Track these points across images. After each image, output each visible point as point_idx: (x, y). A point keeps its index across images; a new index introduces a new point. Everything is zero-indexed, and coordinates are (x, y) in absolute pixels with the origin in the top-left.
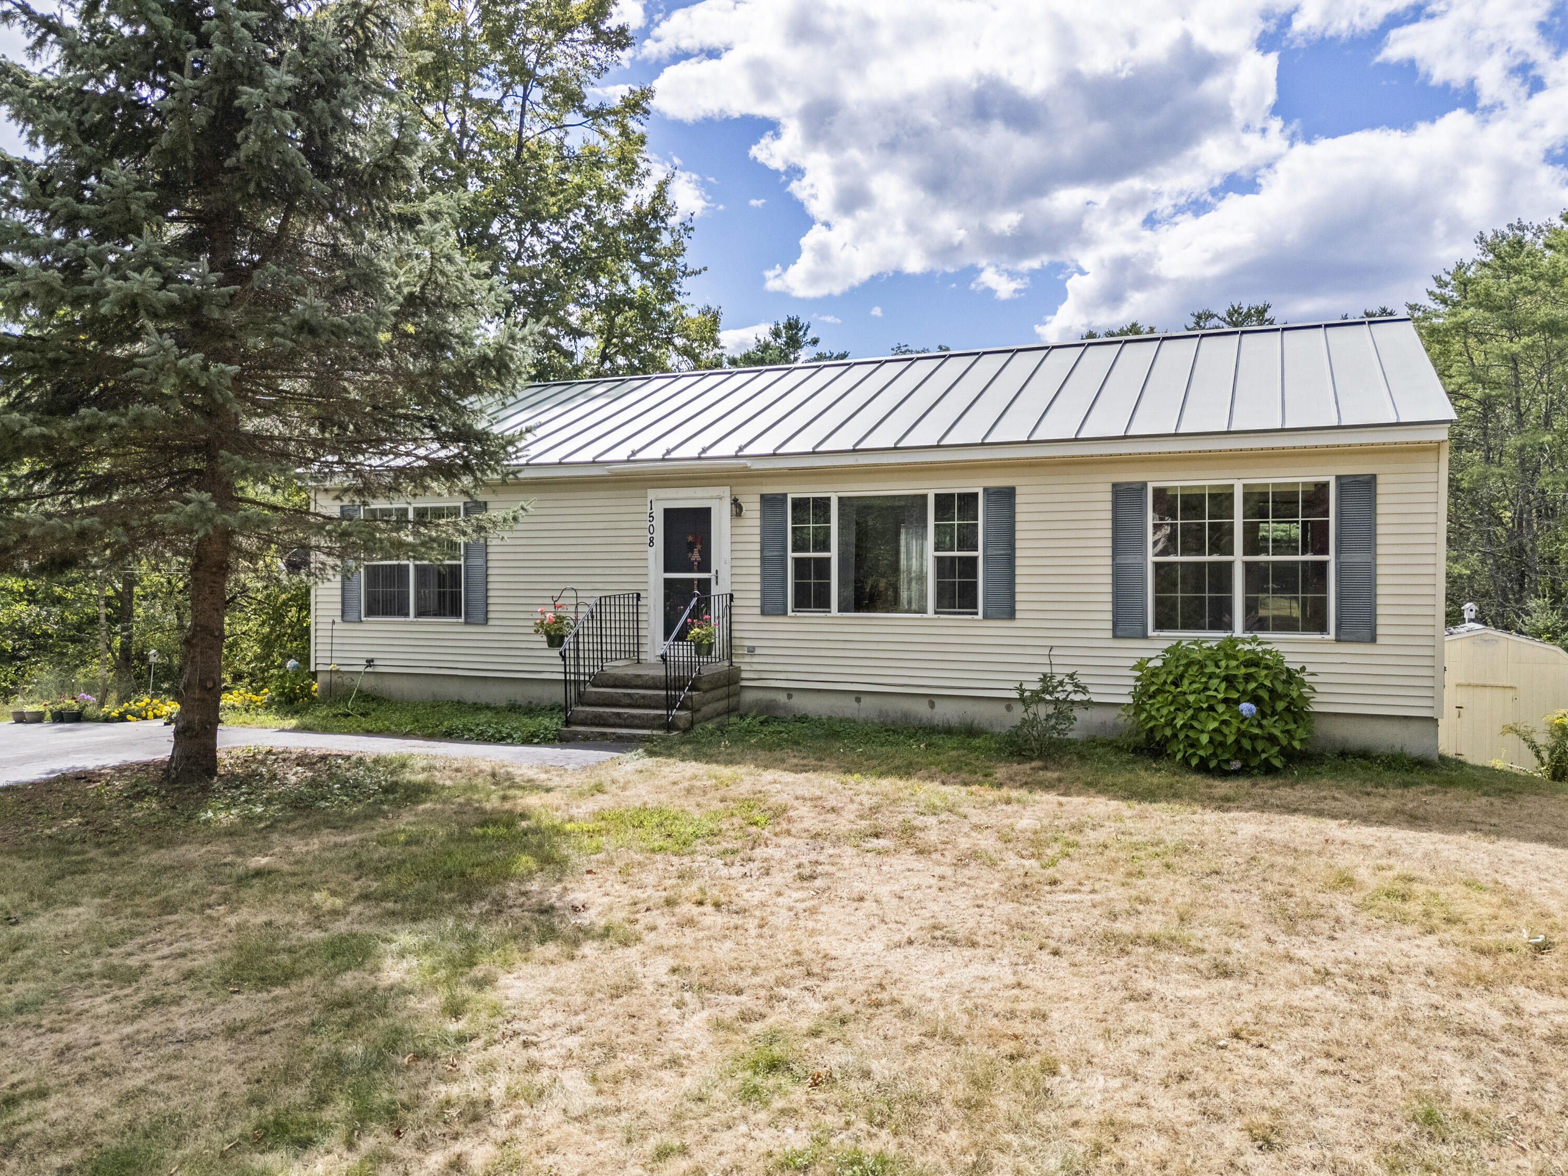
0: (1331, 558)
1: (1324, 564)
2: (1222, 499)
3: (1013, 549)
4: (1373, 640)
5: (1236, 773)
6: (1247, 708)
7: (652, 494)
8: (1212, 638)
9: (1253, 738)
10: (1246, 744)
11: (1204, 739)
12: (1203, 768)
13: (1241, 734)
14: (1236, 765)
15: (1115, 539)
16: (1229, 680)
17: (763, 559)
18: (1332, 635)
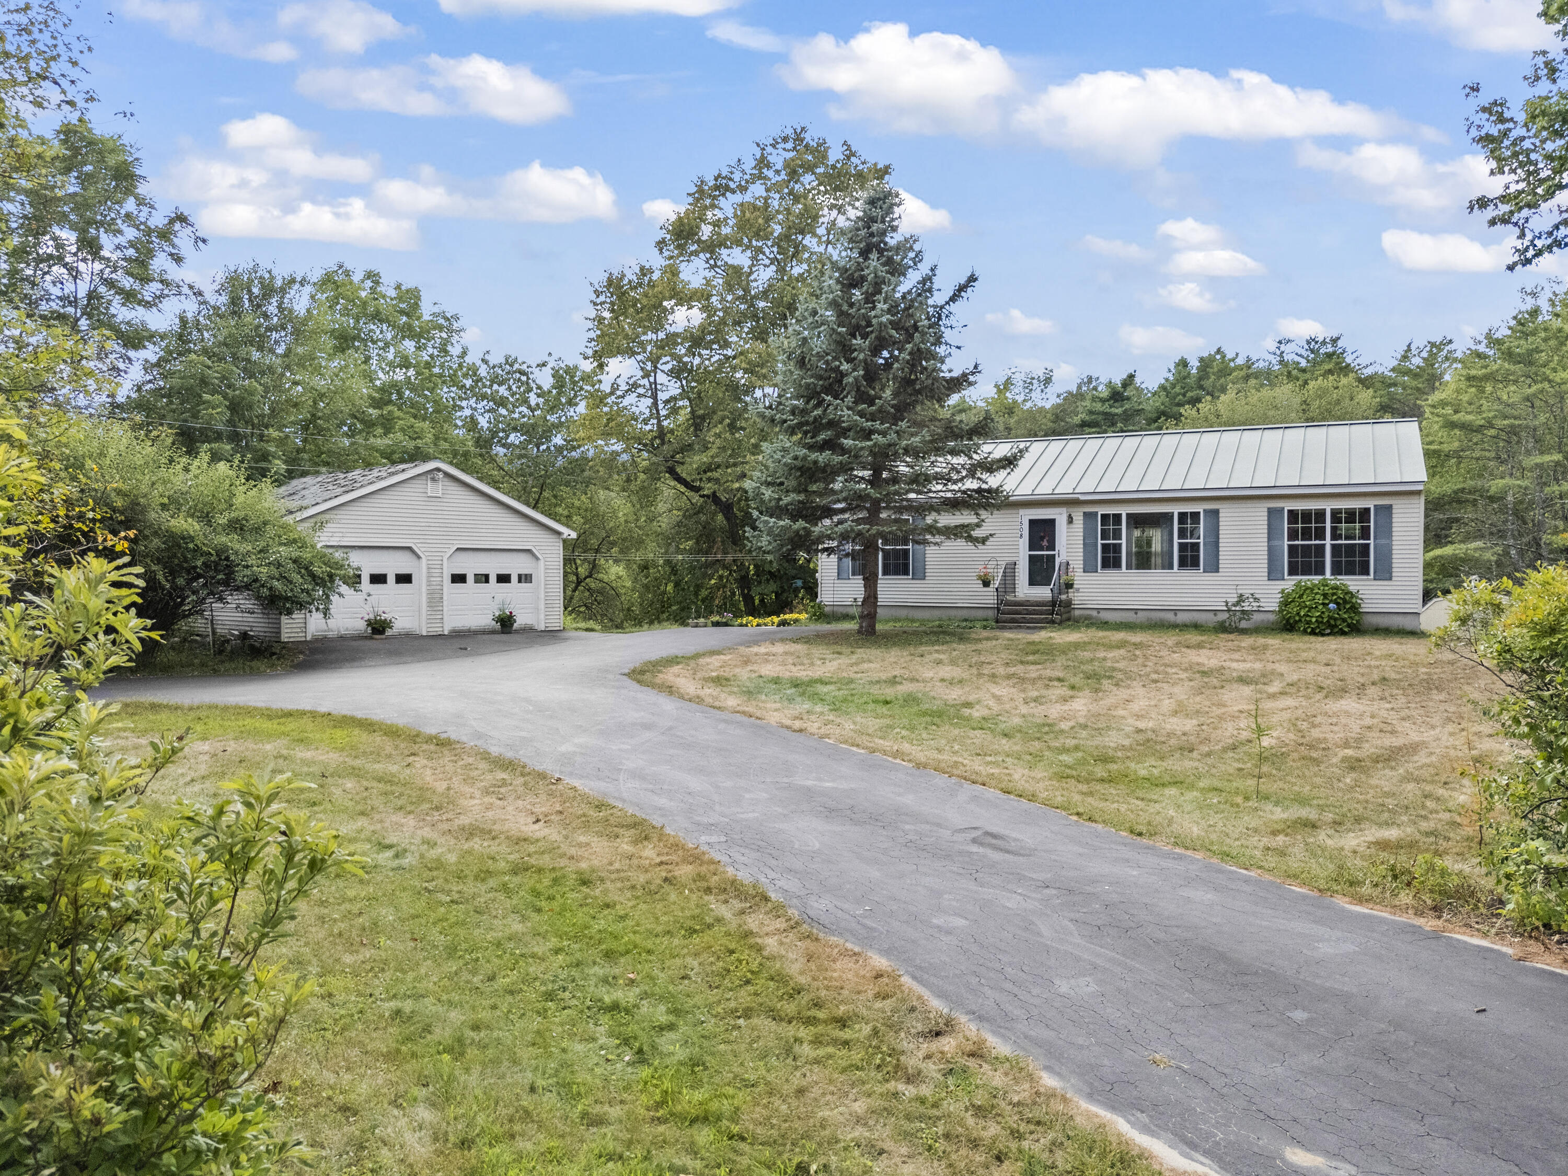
0: (1371, 542)
1: (1368, 545)
2: (1320, 515)
3: (1218, 538)
4: (1390, 579)
5: (1328, 635)
6: (1332, 606)
7: (1022, 512)
8: (1316, 579)
9: (1335, 619)
10: (1332, 622)
11: (1314, 620)
12: (1313, 633)
13: (1330, 617)
14: (1328, 631)
15: (1269, 533)
16: (1325, 596)
17: (1084, 544)
18: (1372, 576)
